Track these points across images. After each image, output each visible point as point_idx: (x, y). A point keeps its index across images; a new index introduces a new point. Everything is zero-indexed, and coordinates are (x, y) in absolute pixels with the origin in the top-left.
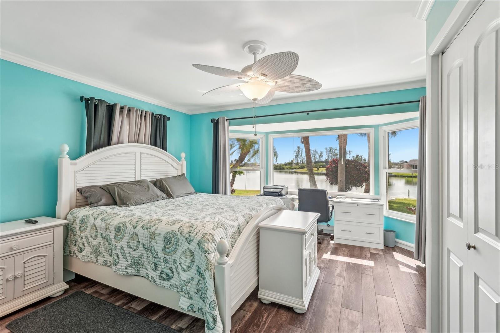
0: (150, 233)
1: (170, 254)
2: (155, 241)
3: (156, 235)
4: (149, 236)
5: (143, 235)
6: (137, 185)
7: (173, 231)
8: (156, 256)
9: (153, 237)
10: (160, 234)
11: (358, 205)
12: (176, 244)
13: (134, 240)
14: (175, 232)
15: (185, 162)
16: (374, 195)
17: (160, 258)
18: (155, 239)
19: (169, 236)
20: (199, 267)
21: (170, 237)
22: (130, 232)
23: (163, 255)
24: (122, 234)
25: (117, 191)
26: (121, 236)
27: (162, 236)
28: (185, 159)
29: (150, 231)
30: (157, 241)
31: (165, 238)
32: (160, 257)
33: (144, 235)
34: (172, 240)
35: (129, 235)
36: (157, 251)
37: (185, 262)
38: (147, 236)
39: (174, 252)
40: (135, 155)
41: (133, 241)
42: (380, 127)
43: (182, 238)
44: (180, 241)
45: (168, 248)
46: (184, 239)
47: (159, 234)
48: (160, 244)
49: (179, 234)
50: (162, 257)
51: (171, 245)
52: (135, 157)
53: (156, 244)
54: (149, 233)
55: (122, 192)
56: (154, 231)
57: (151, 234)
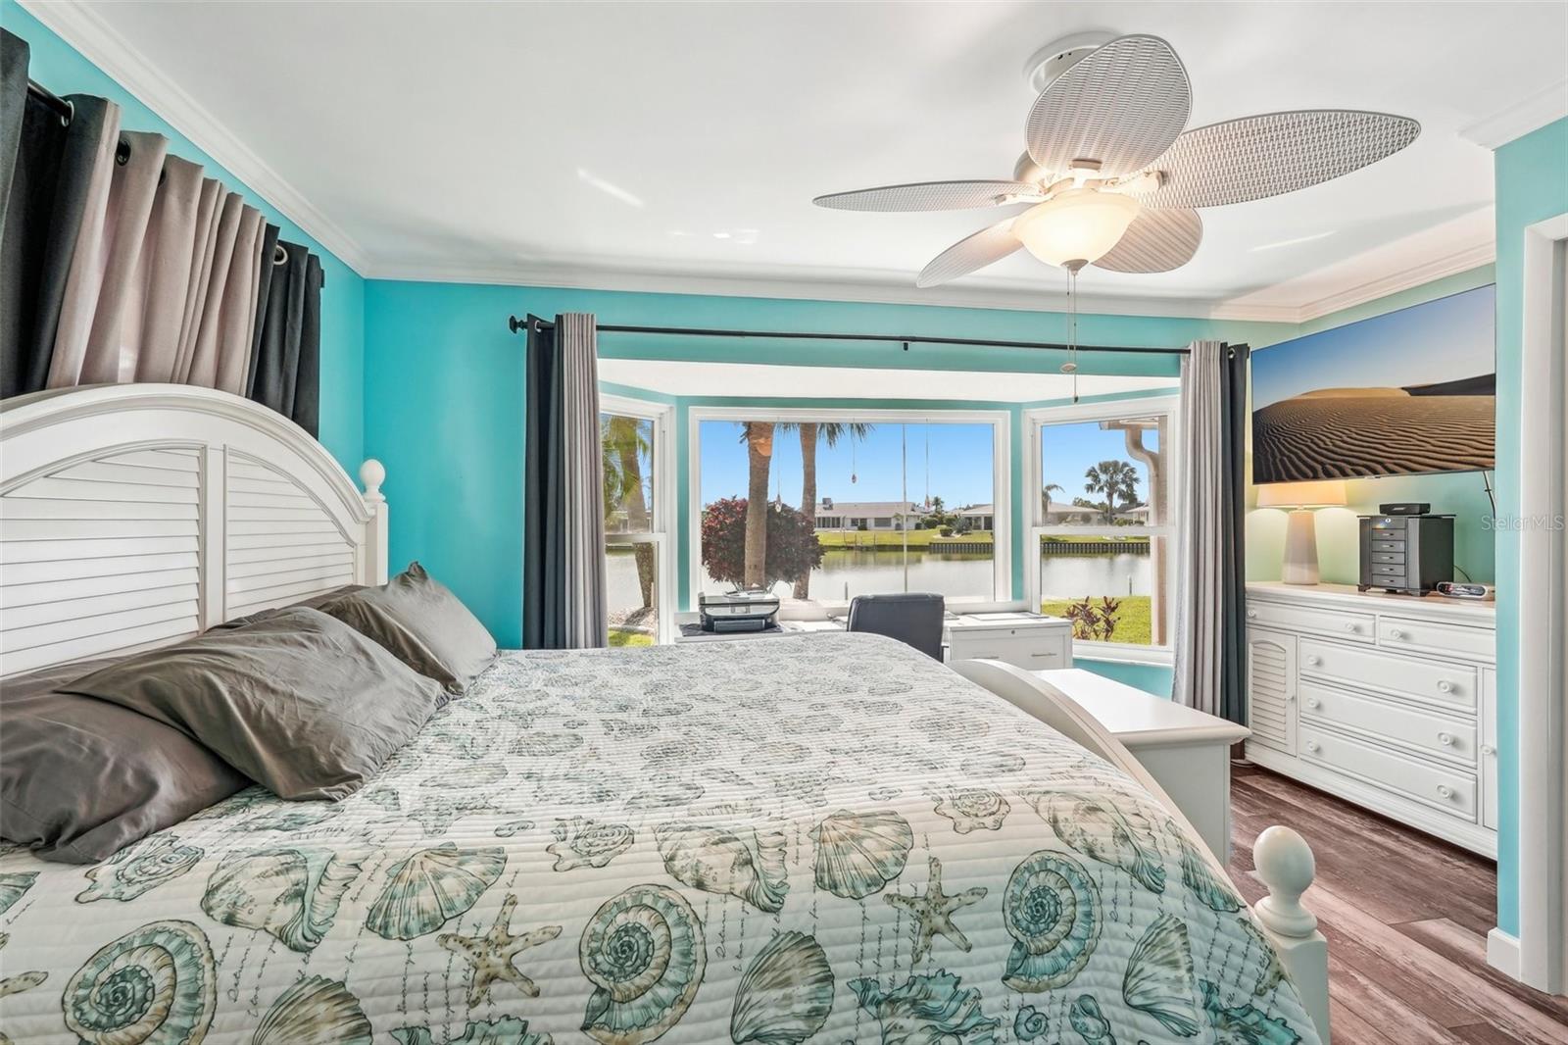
0: (912, 905)
1: (1060, 979)
2: (955, 937)
3: (953, 903)
4: (906, 925)
5: (859, 930)
6: (306, 643)
7: (1046, 855)
8: (973, 1021)
9: (939, 921)
10: (980, 892)
11: (1013, 632)
12: (1088, 915)
13: (793, 980)
14: (1054, 856)
15: (386, 506)
16: (1010, 599)
17: (996, 1024)
18: (952, 928)
19: (1033, 883)
20: (1210, 985)
21: (1042, 891)
22: (748, 943)
23: (1015, 999)
24: (671, 975)
25: (237, 703)
26: (664, 992)
27: (996, 898)
28: (382, 490)
29: (906, 890)
30: (967, 935)
31: (1011, 905)
32: (998, 1015)
33: (872, 929)
34: (1058, 903)
35: (736, 962)
36: (974, 994)
37: (1177, 986)
38: (890, 926)
39: (1082, 960)
40: (203, 460)
41: (776, 994)
42: (1023, 410)
43: (1110, 875)
44: (1107, 893)
45: (1040, 953)
46: (1124, 877)
47: (973, 892)
48: (991, 944)
49: (1084, 858)
50: (1005, 1014)
51: (1060, 928)
52: (202, 475)
53: (962, 954)
54: (904, 906)
55: (271, 705)
56: (934, 884)
57: (921, 906)
